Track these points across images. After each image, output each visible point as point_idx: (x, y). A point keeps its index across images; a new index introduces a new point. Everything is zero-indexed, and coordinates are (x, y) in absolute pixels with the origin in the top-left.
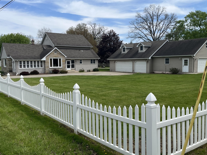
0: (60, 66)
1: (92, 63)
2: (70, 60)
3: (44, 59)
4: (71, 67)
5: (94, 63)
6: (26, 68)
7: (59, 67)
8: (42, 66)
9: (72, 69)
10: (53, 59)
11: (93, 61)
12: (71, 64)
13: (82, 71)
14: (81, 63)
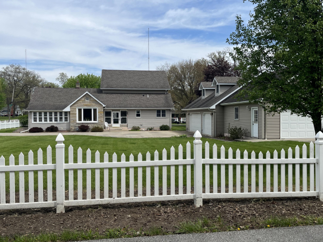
0: (95, 120)
1: (158, 115)
2: (119, 110)
3: (67, 109)
4: (120, 121)
5: (164, 115)
6: (38, 121)
7: (93, 121)
8: (66, 120)
9: (121, 126)
10: (84, 109)
11: (161, 113)
12: (120, 117)
13: (136, 129)
14: (138, 115)
